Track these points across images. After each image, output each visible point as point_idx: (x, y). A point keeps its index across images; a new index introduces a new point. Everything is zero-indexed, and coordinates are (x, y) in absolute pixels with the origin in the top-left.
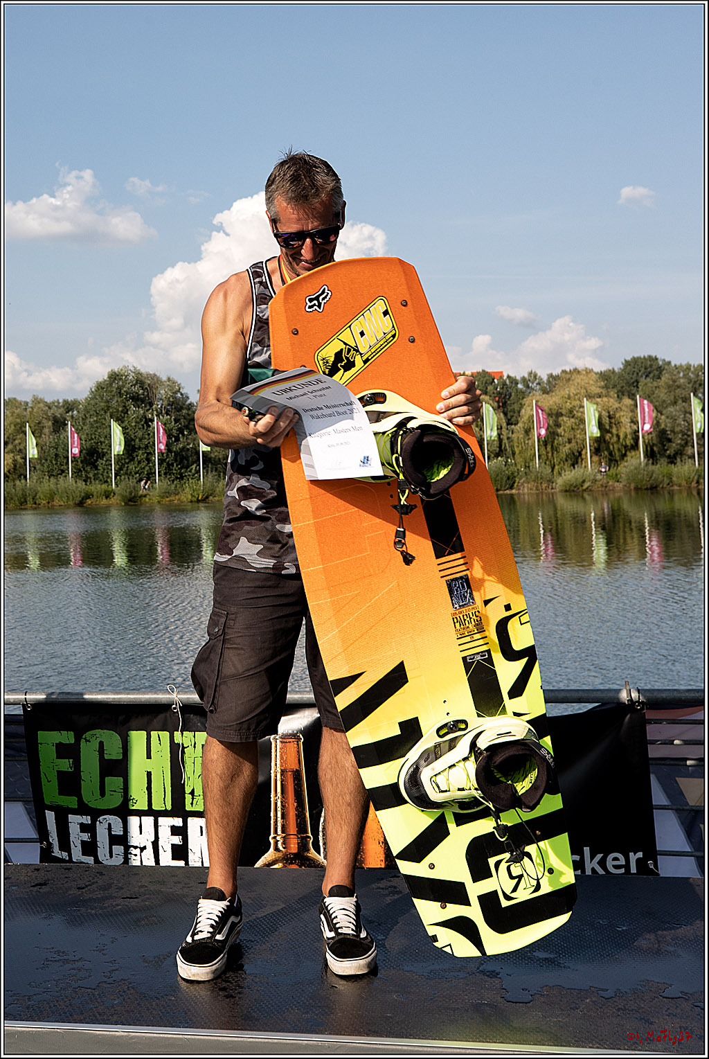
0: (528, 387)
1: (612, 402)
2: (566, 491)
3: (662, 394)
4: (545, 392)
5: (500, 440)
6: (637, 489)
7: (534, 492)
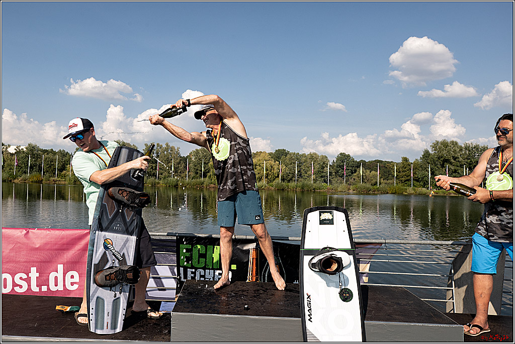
1: (273, 163)
3: (287, 161)
6: (278, 189)
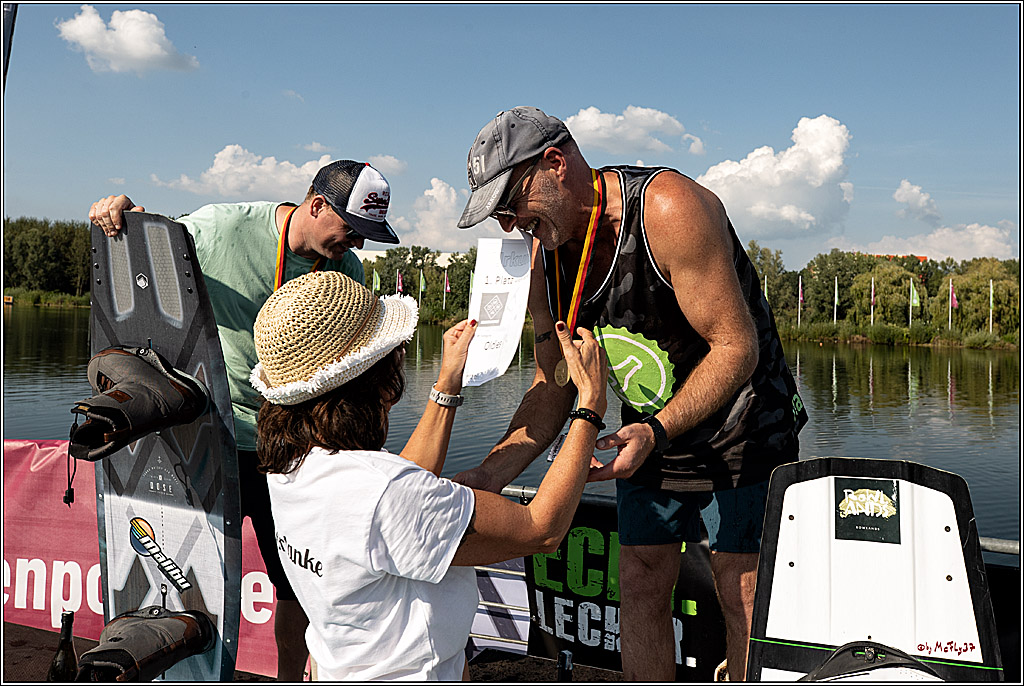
0: (946, 269)
2: (971, 348)
4: (959, 273)
5: (922, 306)
7: (946, 346)
